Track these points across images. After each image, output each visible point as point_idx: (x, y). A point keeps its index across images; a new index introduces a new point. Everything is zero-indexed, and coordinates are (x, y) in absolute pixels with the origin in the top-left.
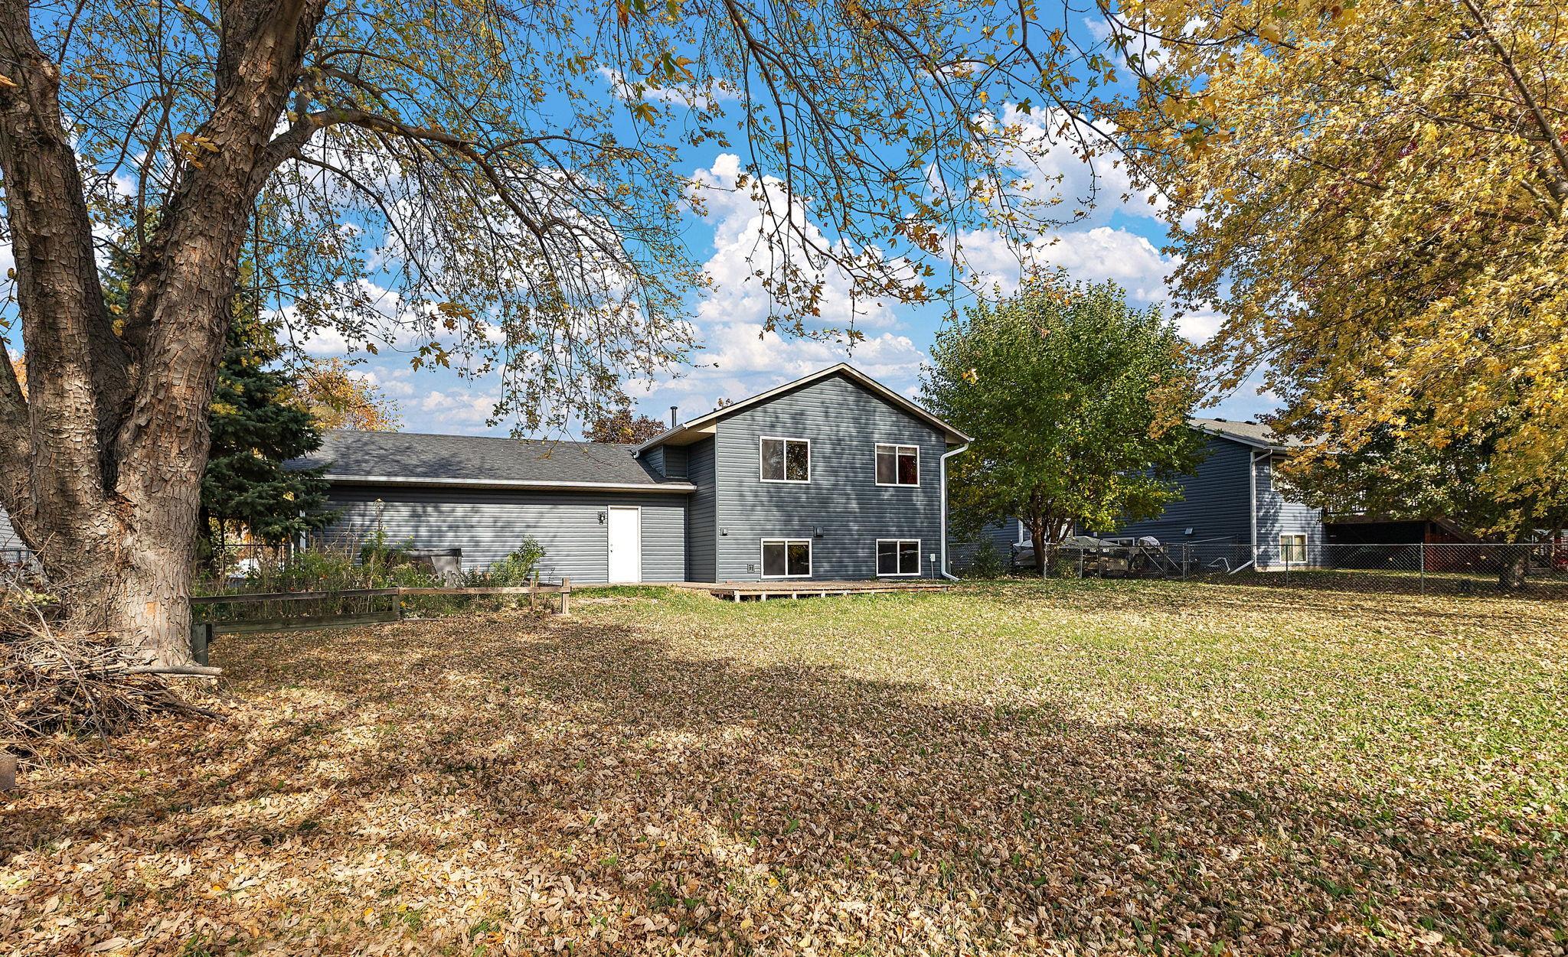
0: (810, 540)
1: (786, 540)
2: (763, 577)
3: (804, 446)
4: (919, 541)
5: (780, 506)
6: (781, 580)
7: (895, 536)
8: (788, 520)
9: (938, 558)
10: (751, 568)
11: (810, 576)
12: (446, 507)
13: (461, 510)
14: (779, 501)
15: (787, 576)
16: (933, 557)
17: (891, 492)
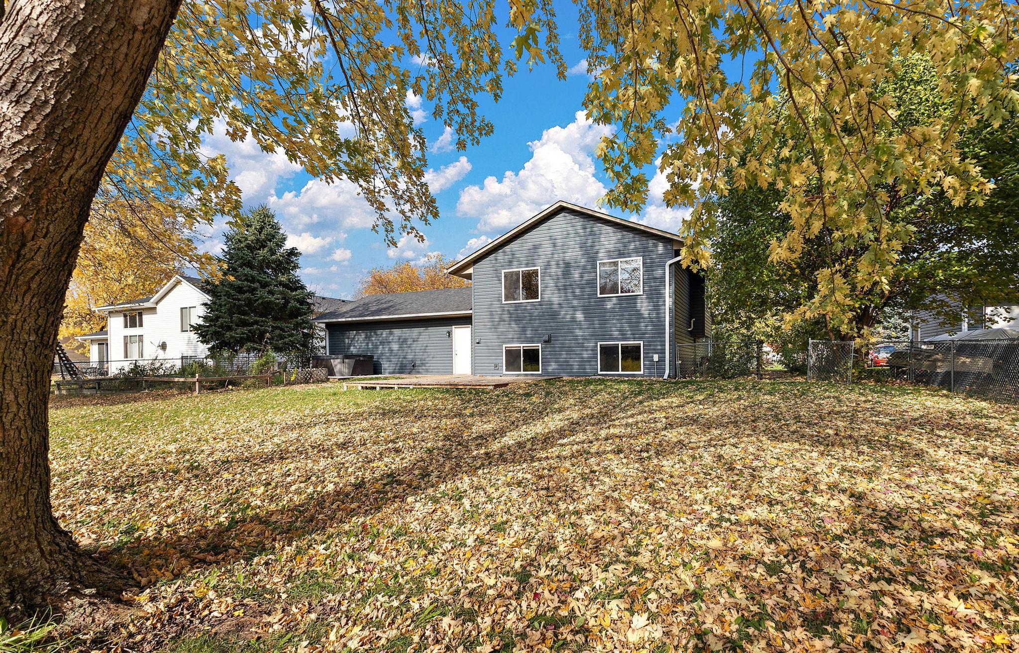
0: (540, 345)
1: (522, 345)
2: (505, 372)
3: (535, 272)
4: (642, 343)
5: (518, 320)
6: (518, 375)
7: (619, 340)
8: (523, 330)
9: (662, 359)
10: (497, 366)
11: (540, 372)
14: (517, 316)
15: (522, 372)
16: (656, 357)
17: (614, 300)
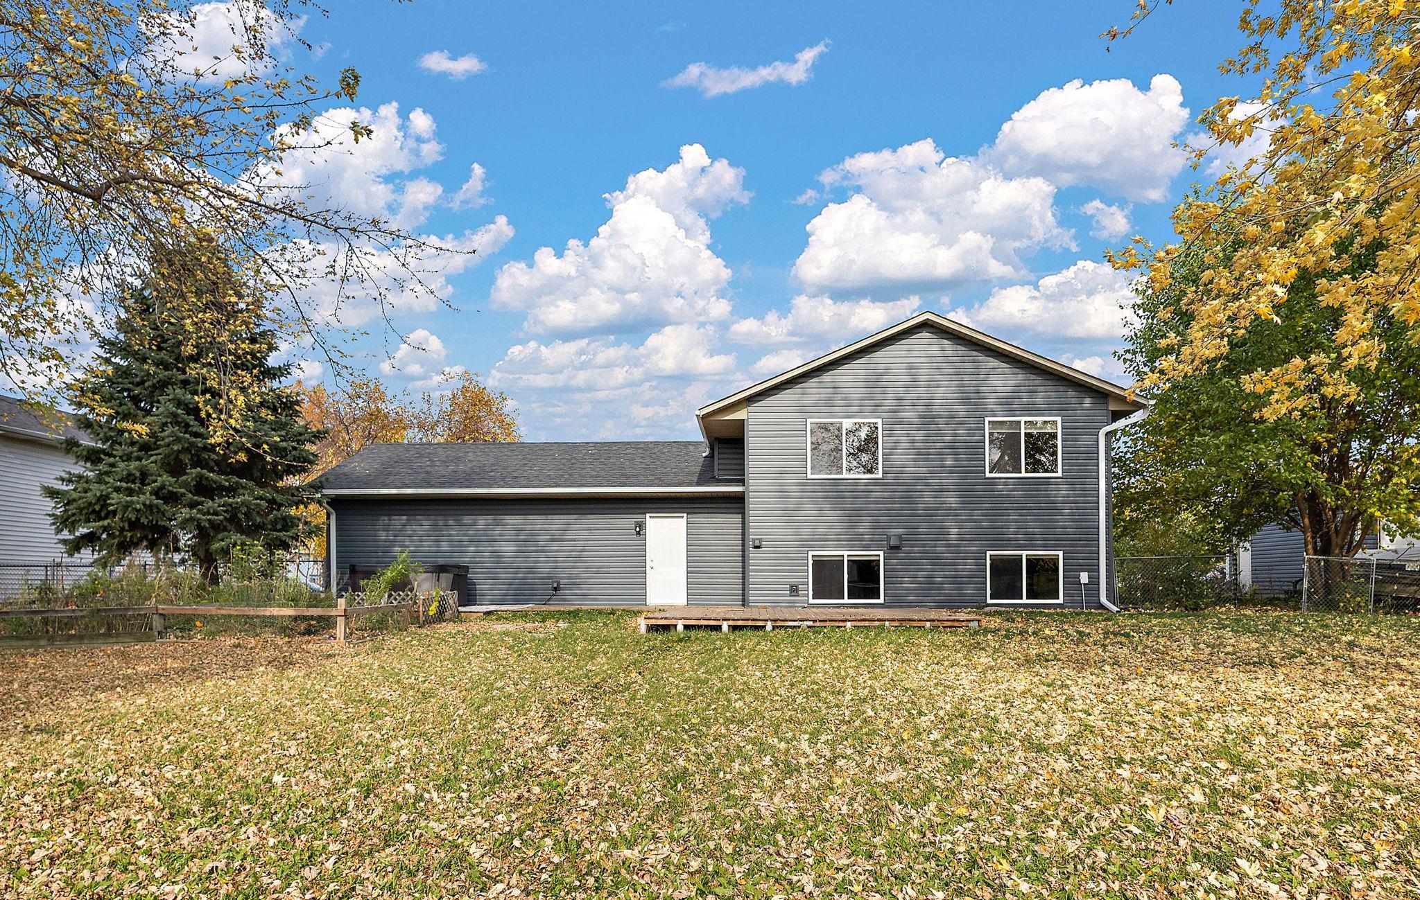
0: (881, 553)
1: (846, 553)
2: (811, 601)
4: (1060, 553)
5: (837, 509)
6: (839, 606)
7: (1019, 547)
8: (850, 526)
9: (1094, 580)
10: (794, 590)
11: (881, 600)
12: (467, 519)
13: (482, 522)
14: (836, 501)
15: (846, 601)
16: (1084, 577)
17: (1013, 484)
